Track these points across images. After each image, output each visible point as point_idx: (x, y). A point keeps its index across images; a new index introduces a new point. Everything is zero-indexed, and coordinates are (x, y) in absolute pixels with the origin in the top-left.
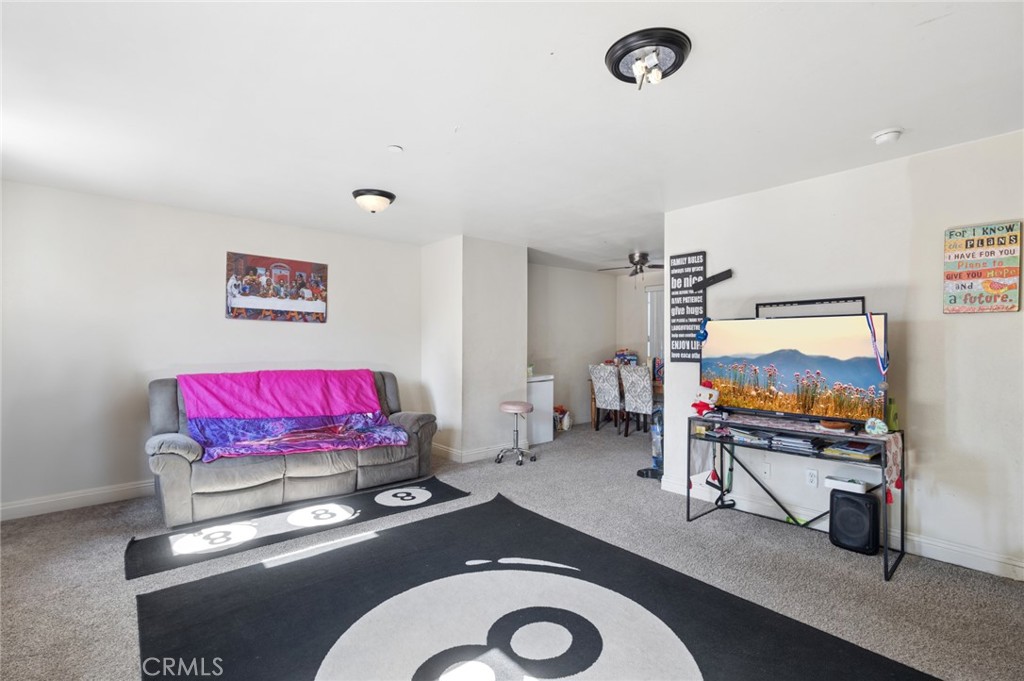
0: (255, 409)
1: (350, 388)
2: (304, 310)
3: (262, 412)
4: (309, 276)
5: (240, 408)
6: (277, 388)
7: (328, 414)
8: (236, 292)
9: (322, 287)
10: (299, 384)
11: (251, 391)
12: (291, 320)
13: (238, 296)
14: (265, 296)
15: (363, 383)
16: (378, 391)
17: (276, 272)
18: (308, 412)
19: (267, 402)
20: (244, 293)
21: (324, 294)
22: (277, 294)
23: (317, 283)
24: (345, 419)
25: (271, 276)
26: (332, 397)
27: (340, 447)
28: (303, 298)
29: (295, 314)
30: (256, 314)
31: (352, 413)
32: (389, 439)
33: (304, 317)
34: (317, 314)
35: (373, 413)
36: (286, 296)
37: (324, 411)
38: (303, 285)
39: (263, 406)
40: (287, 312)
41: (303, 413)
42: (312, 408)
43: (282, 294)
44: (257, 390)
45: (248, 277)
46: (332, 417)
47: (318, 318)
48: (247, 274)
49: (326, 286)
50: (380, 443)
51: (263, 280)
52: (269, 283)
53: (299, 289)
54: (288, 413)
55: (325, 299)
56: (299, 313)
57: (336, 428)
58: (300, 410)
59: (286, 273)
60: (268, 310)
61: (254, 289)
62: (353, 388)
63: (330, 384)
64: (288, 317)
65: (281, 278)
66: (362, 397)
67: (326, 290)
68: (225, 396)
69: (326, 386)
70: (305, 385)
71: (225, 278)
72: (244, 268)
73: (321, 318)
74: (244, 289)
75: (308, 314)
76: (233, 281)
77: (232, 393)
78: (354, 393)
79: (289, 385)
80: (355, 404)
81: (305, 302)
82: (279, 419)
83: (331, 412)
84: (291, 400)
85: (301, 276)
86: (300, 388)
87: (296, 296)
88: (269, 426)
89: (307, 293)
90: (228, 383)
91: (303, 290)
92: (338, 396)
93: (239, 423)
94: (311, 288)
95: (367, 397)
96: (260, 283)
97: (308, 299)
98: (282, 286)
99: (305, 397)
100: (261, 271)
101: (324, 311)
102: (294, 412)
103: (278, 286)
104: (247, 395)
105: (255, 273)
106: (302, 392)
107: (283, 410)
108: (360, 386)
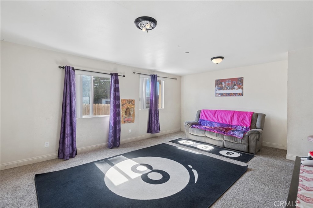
0: (212, 119)
1: (241, 117)
2: (235, 93)
3: (213, 120)
4: (237, 82)
5: (209, 118)
6: (219, 114)
7: (230, 124)
8: (217, 89)
9: (241, 85)
10: (225, 114)
11: (213, 114)
12: (231, 96)
13: (218, 90)
14: (224, 90)
15: (246, 116)
16: (252, 120)
17: (227, 83)
18: (224, 122)
19: (215, 118)
20: (219, 90)
21: (242, 87)
22: (227, 89)
23: (239, 84)
24: (235, 127)
25: (226, 84)
26: (234, 119)
27: (219, 133)
28: (235, 89)
29: (233, 94)
30: (222, 95)
31: (238, 125)
32: (235, 135)
33: (235, 94)
34: (239, 93)
35: (246, 127)
36: (230, 89)
37: (229, 123)
38: (235, 85)
39: (214, 118)
40: (230, 94)
41: (223, 122)
42: (226, 121)
43: (229, 89)
44: (214, 115)
45: (220, 85)
46: (231, 125)
47: (240, 95)
48: (220, 84)
49: (243, 84)
50: (231, 135)
51: (224, 85)
52: (225, 86)
53: (233, 86)
54: (219, 121)
55: (242, 89)
56: (234, 94)
57: (232, 129)
58: (222, 121)
59: (230, 82)
60: (225, 94)
61: (221, 88)
62: (242, 118)
63: (235, 115)
64: (230, 95)
65: (228, 84)
66: (244, 120)
67: (243, 86)
68: (207, 115)
69: (233, 116)
70: (227, 115)
71: (215, 86)
72: (219, 83)
73: (241, 95)
74: (219, 89)
75: (237, 94)
76: (217, 87)
77: (209, 115)
78: (241, 119)
79: (222, 115)
80: (240, 123)
81: (235, 90)
82: (216, 123)
83: (232, 123)
84: (221, 118)
85: (234, 82)
86: (225, 115)
87: (232, 88)
88: (214, 124)
89: (236, 87)
90: (209, 112)
91: (235, 86)
92: (236, 119)
93: (208, 122)
94: (238, 86)
95: (246, 121)
96: (223, 86)
97: (237, 89)
98: (229, 86)
99: (225, 118)
100: (223, 83)
101: (242, 92)
102: (221, 122)
103: (227, 86)
104: (212, 116)
105: (222, 83)
106: (225, 116)
107: (218, 120)
108: (245, 117)
